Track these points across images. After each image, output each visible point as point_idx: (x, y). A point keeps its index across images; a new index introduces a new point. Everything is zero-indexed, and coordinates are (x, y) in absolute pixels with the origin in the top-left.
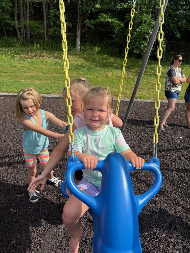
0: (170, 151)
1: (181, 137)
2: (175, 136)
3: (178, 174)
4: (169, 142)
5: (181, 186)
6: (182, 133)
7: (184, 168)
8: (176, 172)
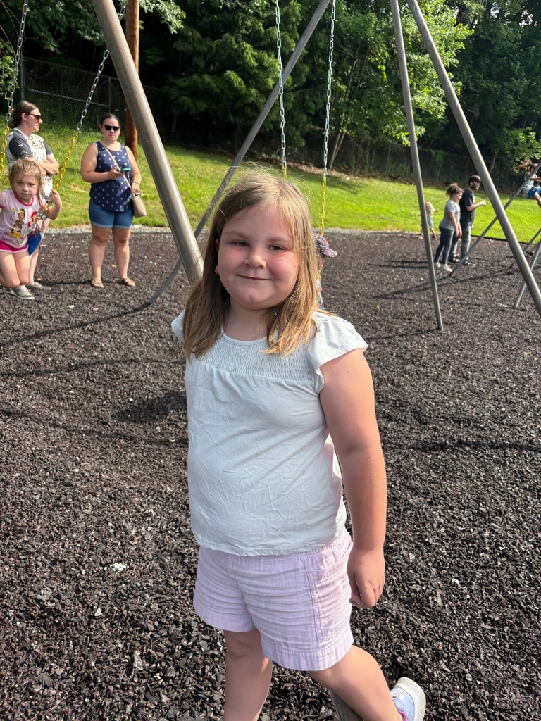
0: (42, 337)
1: (73, 306)
2: (56, 306)
3: (61, 376)
4: (42, 320)
5: (64, 396)
6: (75, 298)
7: (74, 362)
8: (56, 374)
